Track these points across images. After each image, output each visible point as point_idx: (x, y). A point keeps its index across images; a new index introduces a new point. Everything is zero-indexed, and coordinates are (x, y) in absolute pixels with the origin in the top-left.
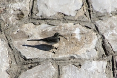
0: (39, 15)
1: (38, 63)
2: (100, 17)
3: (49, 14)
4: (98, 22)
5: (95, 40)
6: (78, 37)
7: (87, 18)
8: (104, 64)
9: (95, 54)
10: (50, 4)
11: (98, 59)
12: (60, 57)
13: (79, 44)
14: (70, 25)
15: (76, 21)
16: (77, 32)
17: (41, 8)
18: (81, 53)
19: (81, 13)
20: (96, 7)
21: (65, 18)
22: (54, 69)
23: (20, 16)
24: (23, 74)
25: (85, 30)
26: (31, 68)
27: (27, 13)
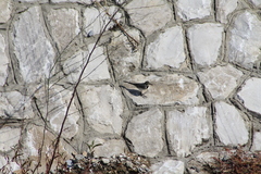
0: (148, 67)
1: (147, 109)
2: (201, 69)
3: (156, 67)
4: (199, 73)
5: (197, 89)
6: (182, 86)
7: (189, 70)
8: (204, 109)
9: (197, 101)
10: (158, 58)
11: (199, 106)
12: (166, 103)
13: (182, 92)
14: (175, 76)
15: (180, 72)
16: (181, 81)
17: (150, 61)
18: (185, 100)
19: (185, 66)
20: (197, 61)
21: (170, 70)
22: (161, 114)
23: (132, 68)
24: (134, 118)
25: (188, 80)
26: (141, 113)
27: (138, 66)
